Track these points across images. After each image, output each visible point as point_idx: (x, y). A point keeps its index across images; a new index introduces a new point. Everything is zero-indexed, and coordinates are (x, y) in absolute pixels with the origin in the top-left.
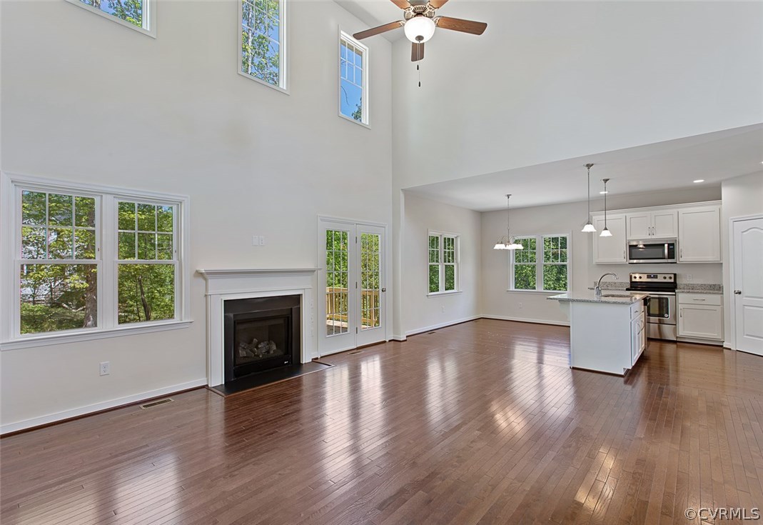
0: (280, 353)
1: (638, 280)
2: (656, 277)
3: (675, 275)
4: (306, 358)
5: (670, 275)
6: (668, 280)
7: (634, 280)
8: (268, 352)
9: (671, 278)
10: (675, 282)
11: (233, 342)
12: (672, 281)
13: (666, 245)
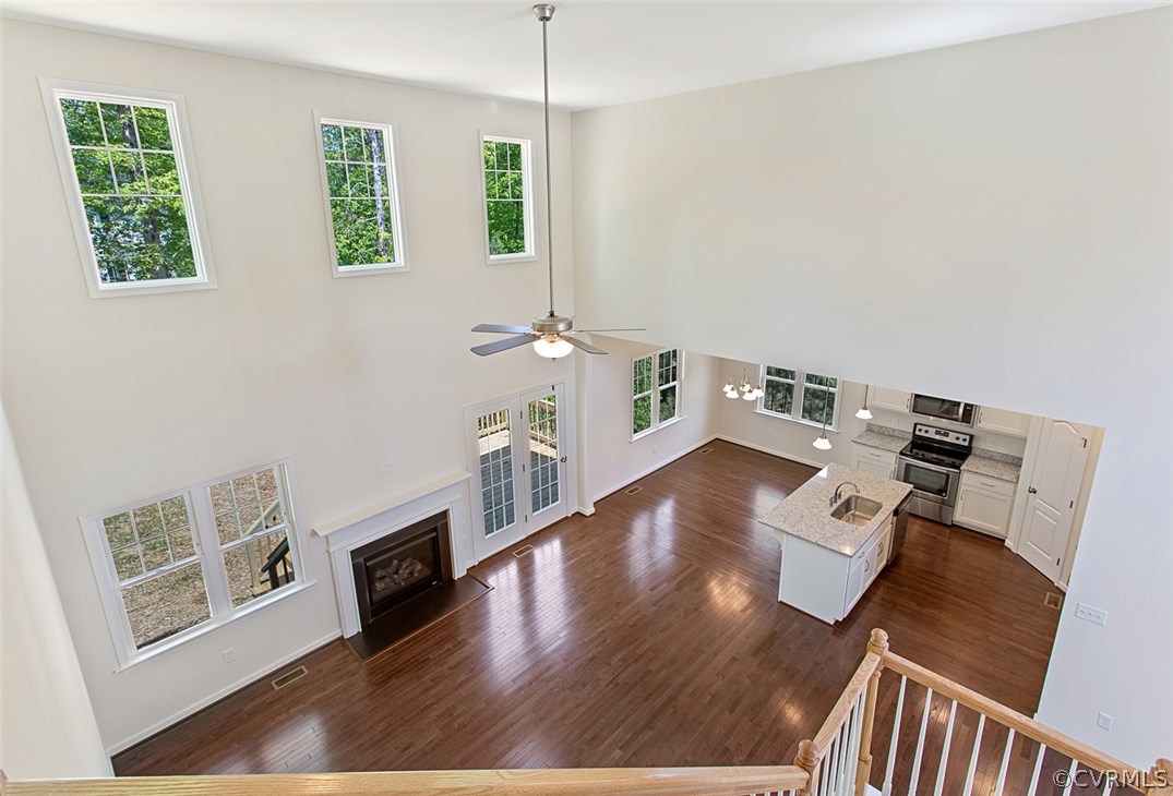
0: (427, 572)
1: (922, 434)
2: (947, 435)
3: (972, 437)
4: (459, 572)
5: (965, 436)
6: (960, 442)
7: (917, 433)
8: (412, 573)
9: (965, 440)
10: (969, 448)
11: (365, 576)
12: (966, 444)
13: (962, 405)
